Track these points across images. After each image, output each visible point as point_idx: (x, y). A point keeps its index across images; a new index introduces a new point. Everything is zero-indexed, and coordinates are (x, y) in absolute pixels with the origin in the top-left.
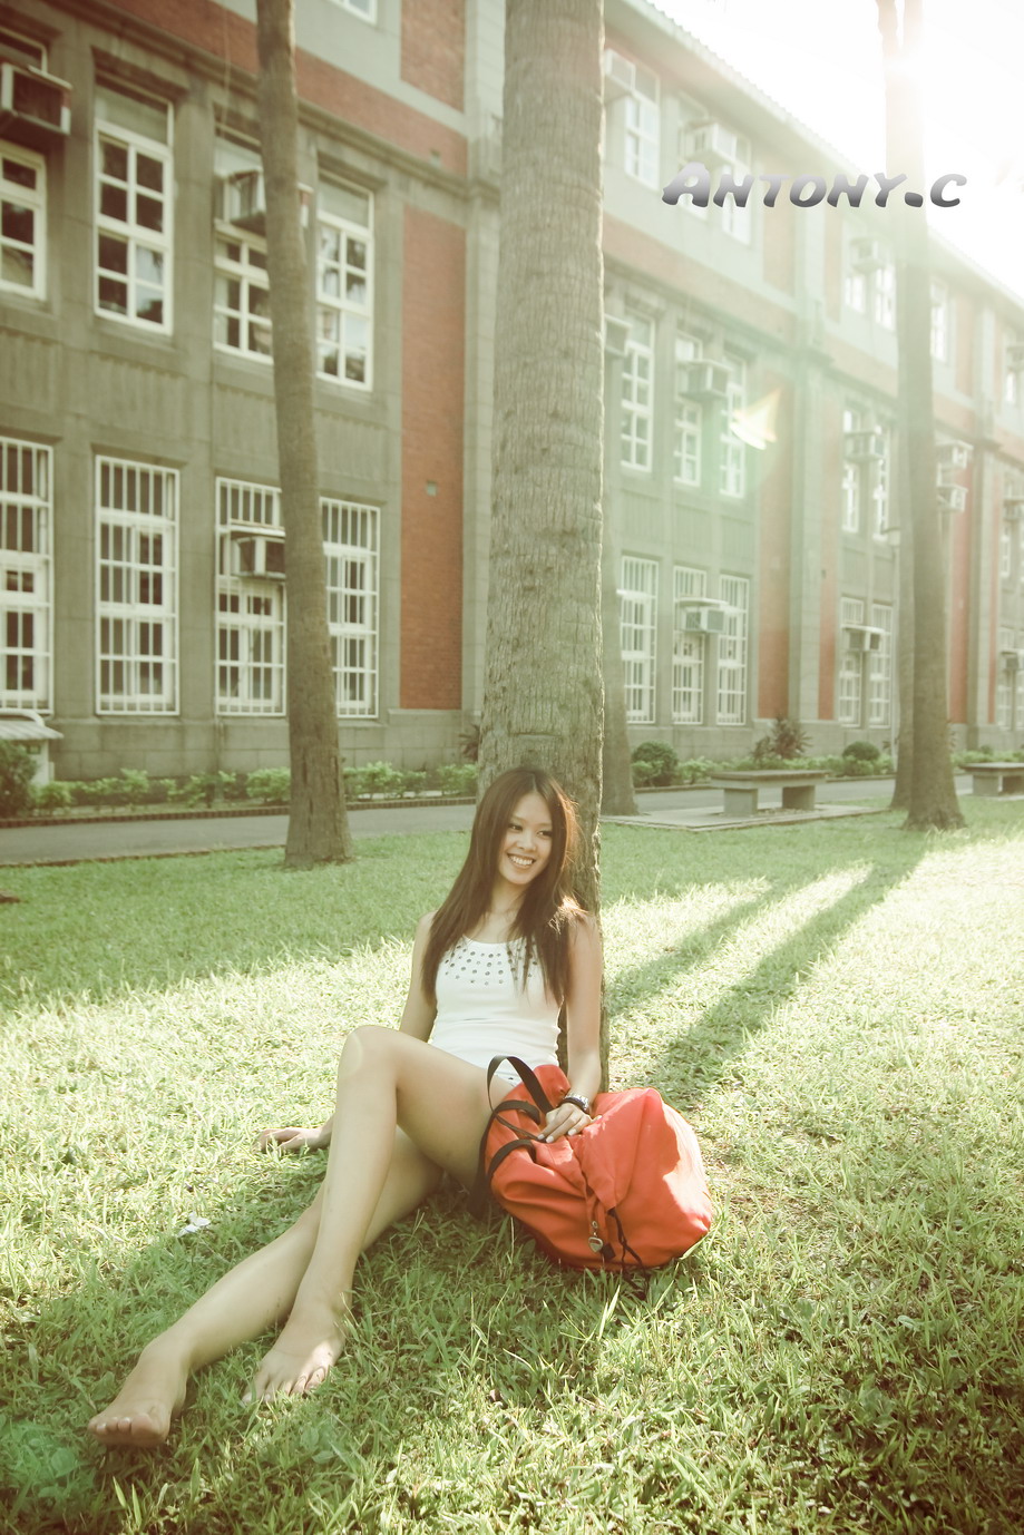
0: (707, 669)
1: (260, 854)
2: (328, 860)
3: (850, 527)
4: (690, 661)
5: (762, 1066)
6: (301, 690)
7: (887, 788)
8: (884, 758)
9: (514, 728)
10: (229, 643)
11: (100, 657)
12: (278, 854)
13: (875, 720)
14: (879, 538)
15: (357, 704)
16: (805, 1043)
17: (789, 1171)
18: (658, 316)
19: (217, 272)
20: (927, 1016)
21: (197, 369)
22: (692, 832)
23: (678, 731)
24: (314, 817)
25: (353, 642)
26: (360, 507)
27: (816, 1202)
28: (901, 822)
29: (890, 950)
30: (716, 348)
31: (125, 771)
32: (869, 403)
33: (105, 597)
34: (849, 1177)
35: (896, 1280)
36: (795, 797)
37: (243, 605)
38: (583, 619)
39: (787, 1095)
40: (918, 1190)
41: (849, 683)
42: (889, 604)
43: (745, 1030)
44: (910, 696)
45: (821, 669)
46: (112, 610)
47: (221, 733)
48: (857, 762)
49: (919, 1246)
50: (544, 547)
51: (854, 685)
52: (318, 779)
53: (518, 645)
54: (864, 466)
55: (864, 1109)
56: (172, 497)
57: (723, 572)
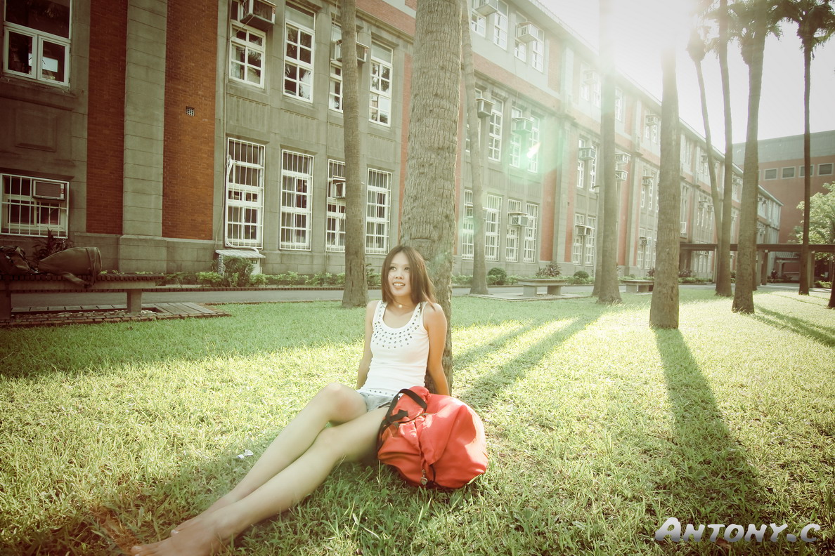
0: (520, 240)
1: (333, 303)
2: (359, 306)
3: (580, 185)
4: (514, 237)
5: (523, 394)
6: (350, 237)
7: (591, 289)
8: (590, 278)
9: (413, 236)
10: (331, 223)
11: (281, 227)
12: (340, 303)
13: (588, 263)
14: (592, 190)
15: (381, 249)
16: (544, 385)
17: (529, 443)
18: (505, 100)
19: (331, 79)
20: (601, 376)
21: (322, 116)
22: (510, 301)
23: (508, 264)
24: (354, 288)
25: (380, 225)
26: (384, 172)
27: (540, 459)
28: (595, 301)
29: (587, 349)
30: (528, 113)
31: (289, 272)
32: (589, 137)
33: (284, 204)
34: (557, 447)
35: (575, 502)
36: (552, 290)
37: (337, 209)
38: (446, 187)
39: (534, 408)
40: (591, 455)
41: (578, 248)
42: (595, 217)
43: (518, 378)
44: (601, 251)
45: (566, 241)
46: (287, 209)
47: (327, 258)
48: (580, 278)
49: (588, 484)
50: (429, 155)
51: (579, 249)
52: (356, 273)
53: (416, 199)
54: (586, 161)
55: (568, 415)
56: (311, 167)
57: (528, 202)
